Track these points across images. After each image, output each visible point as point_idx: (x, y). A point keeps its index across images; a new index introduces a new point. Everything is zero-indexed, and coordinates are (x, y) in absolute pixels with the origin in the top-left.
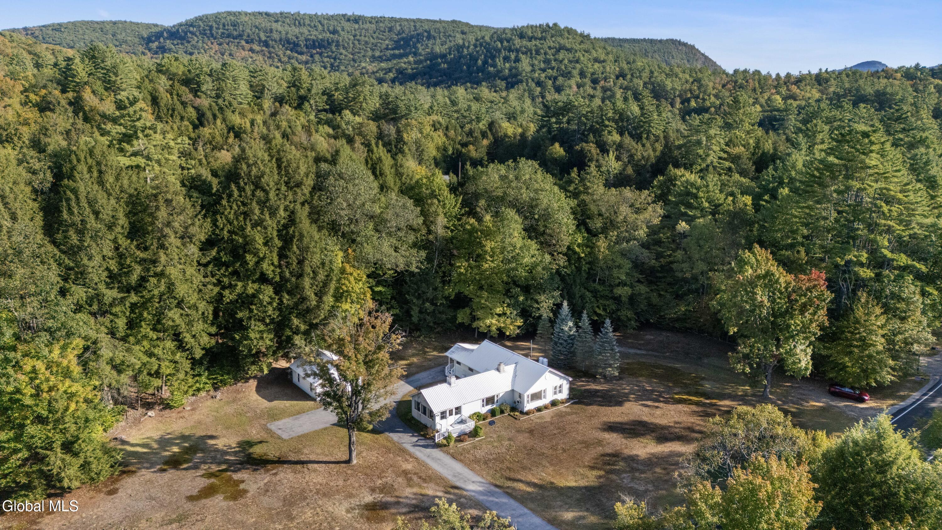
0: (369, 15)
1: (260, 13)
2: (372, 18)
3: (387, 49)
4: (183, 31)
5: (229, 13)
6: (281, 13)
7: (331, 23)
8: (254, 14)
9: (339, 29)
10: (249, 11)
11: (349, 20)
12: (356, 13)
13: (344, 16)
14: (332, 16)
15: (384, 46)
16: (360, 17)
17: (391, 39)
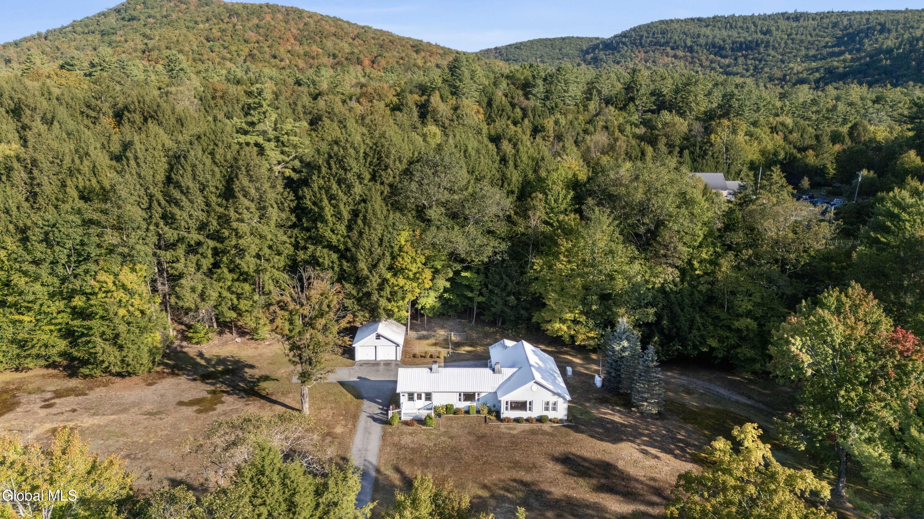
0: (815, 12)
1: (692, 19)
2: (817, 14)
3: (825, 47)
4: (616, 42)
5: (662, 22)
6: (714, 18)
7: (767, 23)
8: (686, 21)
9: (773, 28)
10: (682, 18)
11: (788, 19)
12: (798, 11)
13: (783, 14)
14: (769, 16)
15: (823, 44)
16: (802, 14)
17: (834, 36)
